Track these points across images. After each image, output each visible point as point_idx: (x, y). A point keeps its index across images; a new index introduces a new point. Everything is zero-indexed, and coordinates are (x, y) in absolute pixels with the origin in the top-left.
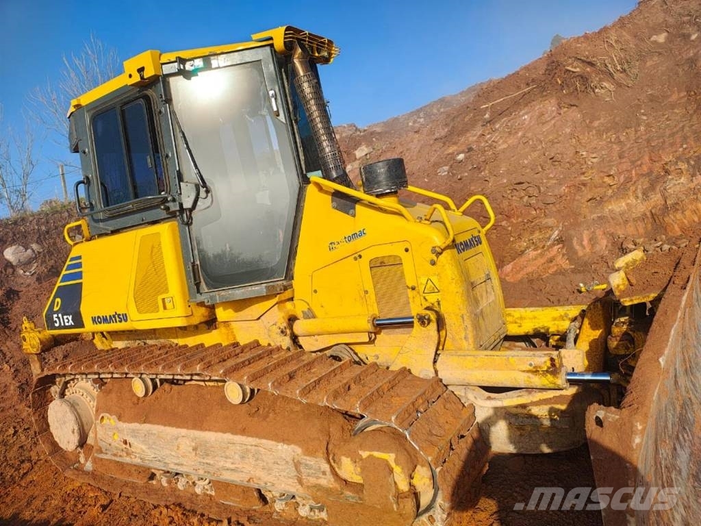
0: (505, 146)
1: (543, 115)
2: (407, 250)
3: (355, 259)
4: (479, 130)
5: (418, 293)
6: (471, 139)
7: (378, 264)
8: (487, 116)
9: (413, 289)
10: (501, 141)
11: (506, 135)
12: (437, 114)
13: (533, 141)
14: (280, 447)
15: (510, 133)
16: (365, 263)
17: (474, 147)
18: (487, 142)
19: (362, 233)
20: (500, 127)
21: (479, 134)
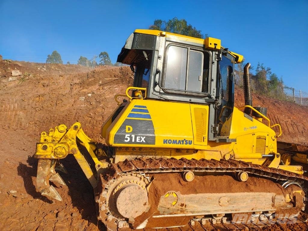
0: (108, 97)
1: (123, 90)
2: (268, 135)
3: (253, 135)
4: (97, 87)
5: (268, 148)
6: (94, 89)
7: (259, 138)
8: (101, 82)
9: (267, 147)
10: (107, 94)
11: (109, 93)
12: (53, 69)
13: (121, 99)
14: (268, 194)
15: (111, 92)
16: (255, 137)
17: (95, 93)
18: (101, 92)
19: (256, 127)
20: (106, 88)
21: (97, 88)
